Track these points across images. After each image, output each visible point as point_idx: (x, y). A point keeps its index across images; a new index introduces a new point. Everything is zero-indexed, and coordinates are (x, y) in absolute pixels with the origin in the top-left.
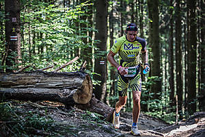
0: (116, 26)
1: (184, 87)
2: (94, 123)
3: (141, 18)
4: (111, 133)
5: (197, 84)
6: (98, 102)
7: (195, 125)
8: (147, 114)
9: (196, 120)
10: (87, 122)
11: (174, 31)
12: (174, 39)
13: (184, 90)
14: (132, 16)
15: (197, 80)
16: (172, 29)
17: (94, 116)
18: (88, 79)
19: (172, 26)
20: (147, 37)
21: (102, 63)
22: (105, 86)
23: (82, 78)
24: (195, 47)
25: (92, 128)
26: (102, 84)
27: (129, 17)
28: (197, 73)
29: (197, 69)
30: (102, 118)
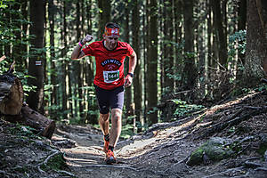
0: (58, 17)
1: (143, 93)
2: (25, 139)
3: (89, 8)
4: (46, 150)
5: (159, 88)
6: (33, 112)
7: (153, 140)
8: (96, 126)
9: (155, 132)
10: (16, 138)
11: (130, 24)
12: (131, 33)
13: (143, 97)
14: (78, 5)
15: (159, 83)
16: (127, 21)
17: (25, 129)
18: (17, 84)
19: (127, 17)
20: (96, 30)
21: (39, 63)
22: (42, 93)
23: (10, 83)
24: (156, 43)
25: (22, 144)
26: (38, 90)
27: (74, 6)
28: (159, 75)
29: (159, 70)
30: (35, 132)
